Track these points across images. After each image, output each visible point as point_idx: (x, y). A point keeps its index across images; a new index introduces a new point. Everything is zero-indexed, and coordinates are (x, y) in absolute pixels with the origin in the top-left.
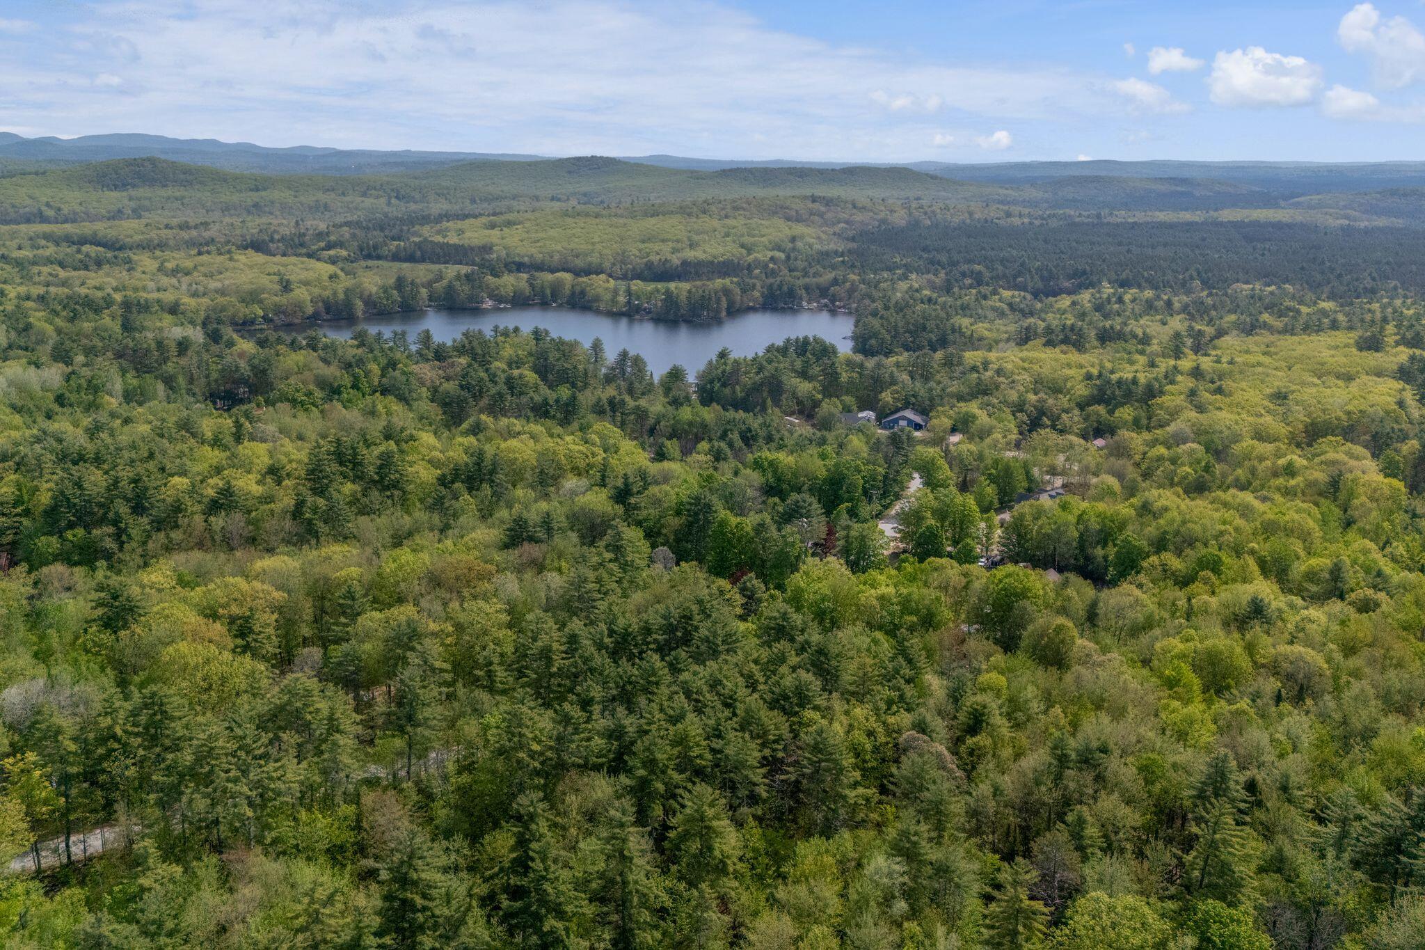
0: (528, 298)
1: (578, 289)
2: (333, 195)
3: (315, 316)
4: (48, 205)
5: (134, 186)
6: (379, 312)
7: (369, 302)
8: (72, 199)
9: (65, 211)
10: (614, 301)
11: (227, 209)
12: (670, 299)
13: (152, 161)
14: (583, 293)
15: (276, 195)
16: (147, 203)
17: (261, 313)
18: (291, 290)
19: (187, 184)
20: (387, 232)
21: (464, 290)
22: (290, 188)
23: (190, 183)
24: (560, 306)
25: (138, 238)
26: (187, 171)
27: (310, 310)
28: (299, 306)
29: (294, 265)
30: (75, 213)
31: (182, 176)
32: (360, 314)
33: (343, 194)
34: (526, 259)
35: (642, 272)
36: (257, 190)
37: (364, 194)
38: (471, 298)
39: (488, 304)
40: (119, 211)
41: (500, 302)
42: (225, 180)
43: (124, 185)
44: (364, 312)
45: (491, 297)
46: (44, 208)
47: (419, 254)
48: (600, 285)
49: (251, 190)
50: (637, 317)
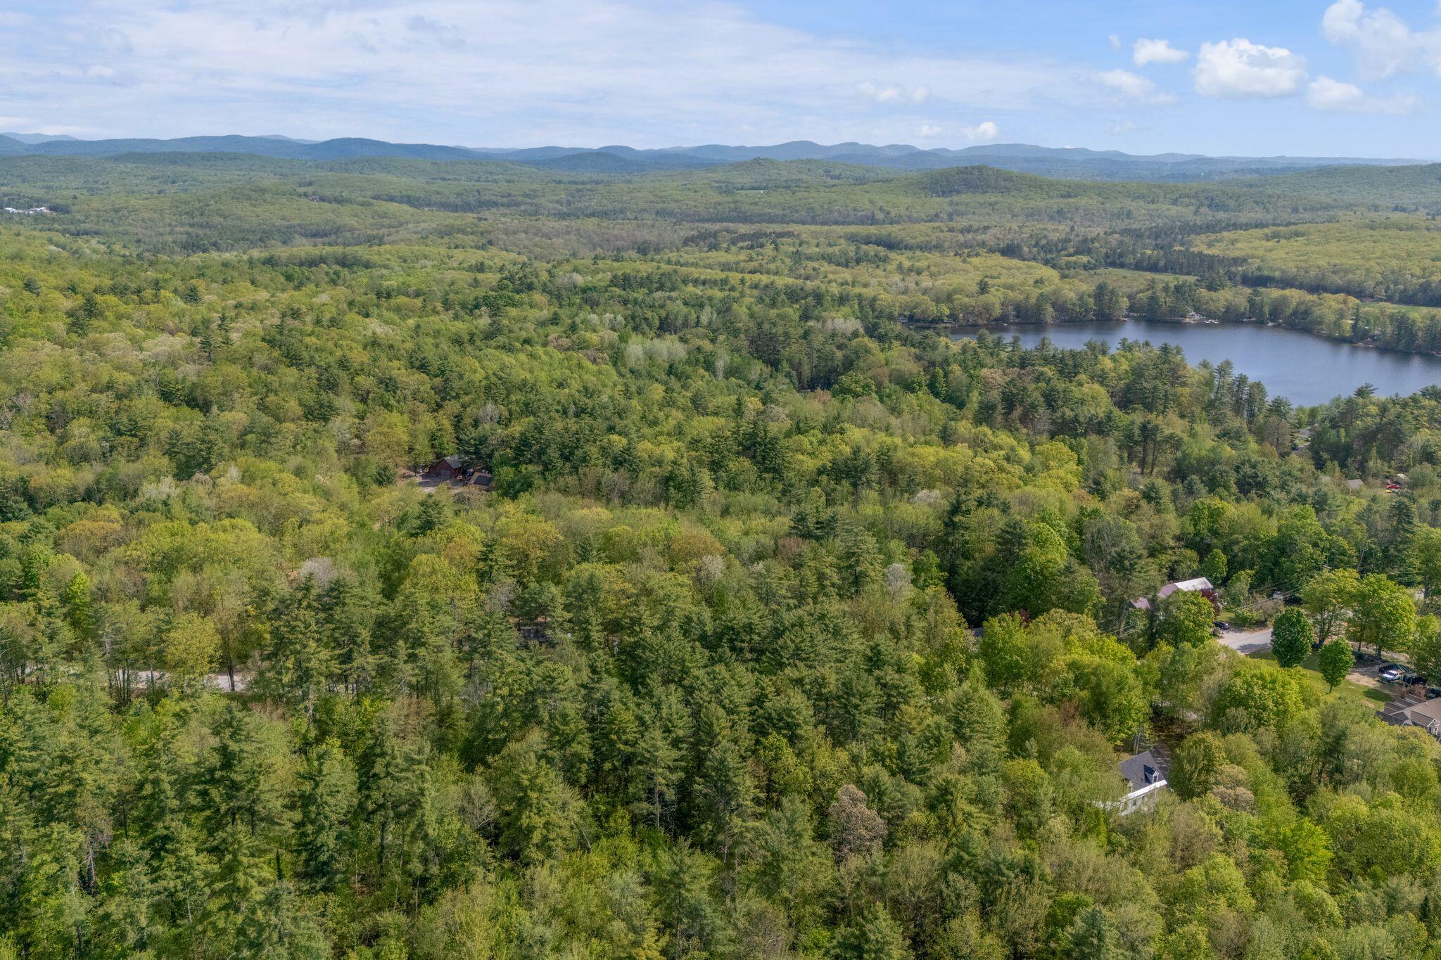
0: (1243, 315)
1: (1303, 307)
2: (1141, 203)
3: (1004, 318)
4: (881, 209)
5: (958, 192)
6: (1071, 319)
7: (1060, 307)
8: (902, 203)
9: (893, 214)
10: (1337, 324)
11: (1032, 215)
12: (1402, 325)
13: (980, 169)
14: (1307, 313)
15: (1083, 201)
16: (962, 208)
17: (947, 312)
18: (987, 292)
19: (1005, 190)
20: (1159, 241)
21: (1166, 301)
22: (1100, 195)
23: (1008, 189)
24: (1278, 326)
25: (920, 239)
26: (1009, 178)
27: (997, 312)
28: (987, 308)
29: (1019, 269)
30: (900, 216)
31: (1003, 183)
32: (1049, 319)
33: (1153, 202)
34: (1277, 274)
35: (1415, 294)
36: (1069, 196)
37: (1175, 202)
38: (1172, 311)
39: (1193, 318)
40: (937, 215)
41: (1209, 317)
42: (1040, 187)
43: (951, 191)
44: (1055, 318)
45: (1197, 310)
46: (877, 212)
47: (1162, 263)
48: (1329, 306)
49: (1062, 197)
50: (1360, 344)
